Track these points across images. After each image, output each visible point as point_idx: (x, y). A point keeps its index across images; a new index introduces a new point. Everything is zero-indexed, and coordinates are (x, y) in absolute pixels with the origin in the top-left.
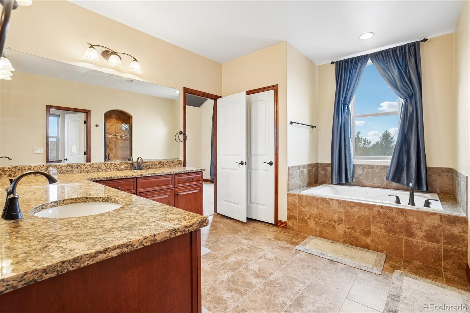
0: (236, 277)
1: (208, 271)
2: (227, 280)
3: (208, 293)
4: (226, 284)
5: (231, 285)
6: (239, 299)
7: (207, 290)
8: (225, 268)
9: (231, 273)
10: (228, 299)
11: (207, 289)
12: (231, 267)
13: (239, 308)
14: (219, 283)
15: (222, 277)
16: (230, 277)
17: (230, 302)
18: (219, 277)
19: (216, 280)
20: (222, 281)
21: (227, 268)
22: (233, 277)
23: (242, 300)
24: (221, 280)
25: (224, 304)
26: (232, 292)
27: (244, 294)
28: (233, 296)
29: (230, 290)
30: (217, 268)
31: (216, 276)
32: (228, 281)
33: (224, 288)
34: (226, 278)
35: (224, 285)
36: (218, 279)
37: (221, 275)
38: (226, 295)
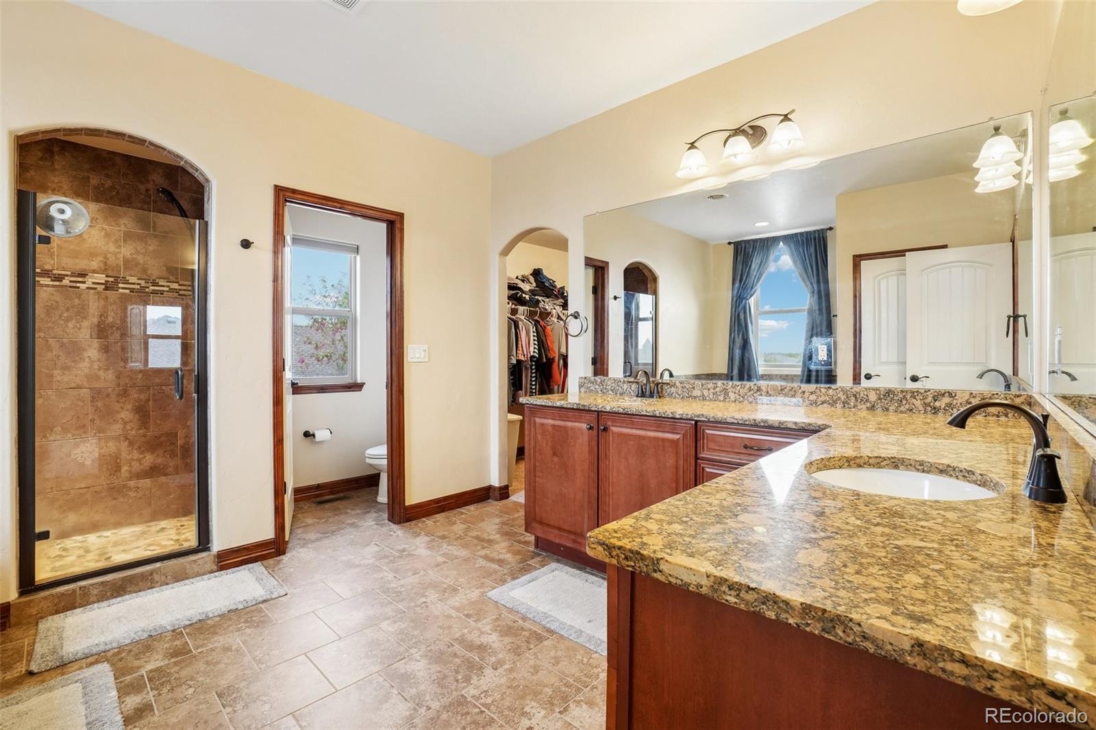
0: (460, 677)
1: (531, 700)
2: (484, 671)
3: (528, 642)
4: (487, 662)
5: (477, 658)
6: (470, 632)
7: (530, 649)
8: (483, 709)
9: (470, 692)
10: (490, 632)
11: (530, 651)
12: (462, 715)
13: (474, 619)
14: (504, 663)
15: (495, 679)
16: (475, 678)
17: (487, 628)
18: (504, 680)
19: (511, 670)
20: (496, 669)
21: (477, 710)
22: (467, 680)
23: (466, 631)
24: (499, 670)
25: (499, 626)
26: (479, 643)
27: (457, 639)
28: (479, 636)
29: (482, 648)
30: (506, 712)
31: (509, 685)
32: (481, 667)
33: (494, 653)
34: (485, 676)
35: (493, 659)
36: (504, 673)
37: (497, 686)
38: (492, 639)
